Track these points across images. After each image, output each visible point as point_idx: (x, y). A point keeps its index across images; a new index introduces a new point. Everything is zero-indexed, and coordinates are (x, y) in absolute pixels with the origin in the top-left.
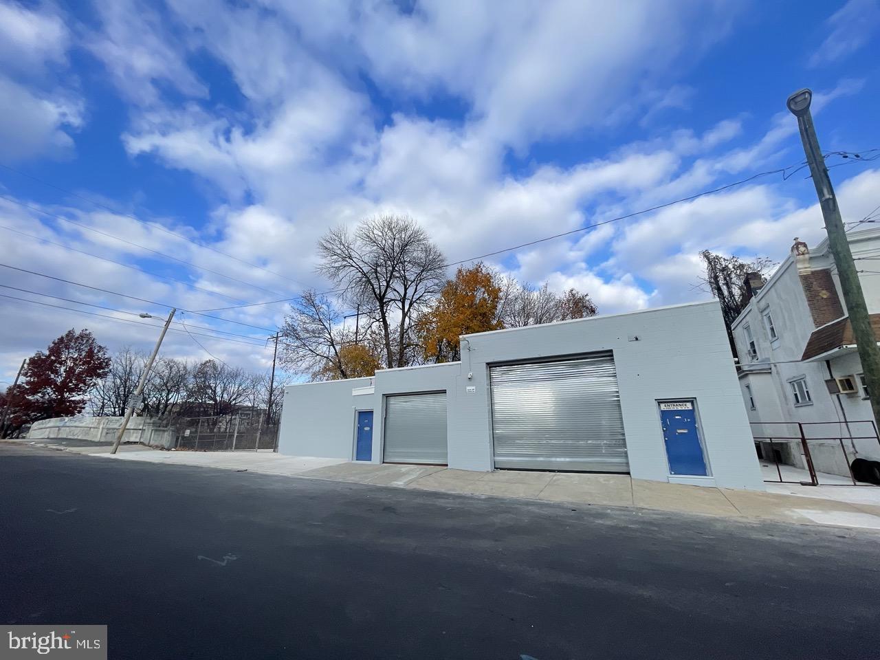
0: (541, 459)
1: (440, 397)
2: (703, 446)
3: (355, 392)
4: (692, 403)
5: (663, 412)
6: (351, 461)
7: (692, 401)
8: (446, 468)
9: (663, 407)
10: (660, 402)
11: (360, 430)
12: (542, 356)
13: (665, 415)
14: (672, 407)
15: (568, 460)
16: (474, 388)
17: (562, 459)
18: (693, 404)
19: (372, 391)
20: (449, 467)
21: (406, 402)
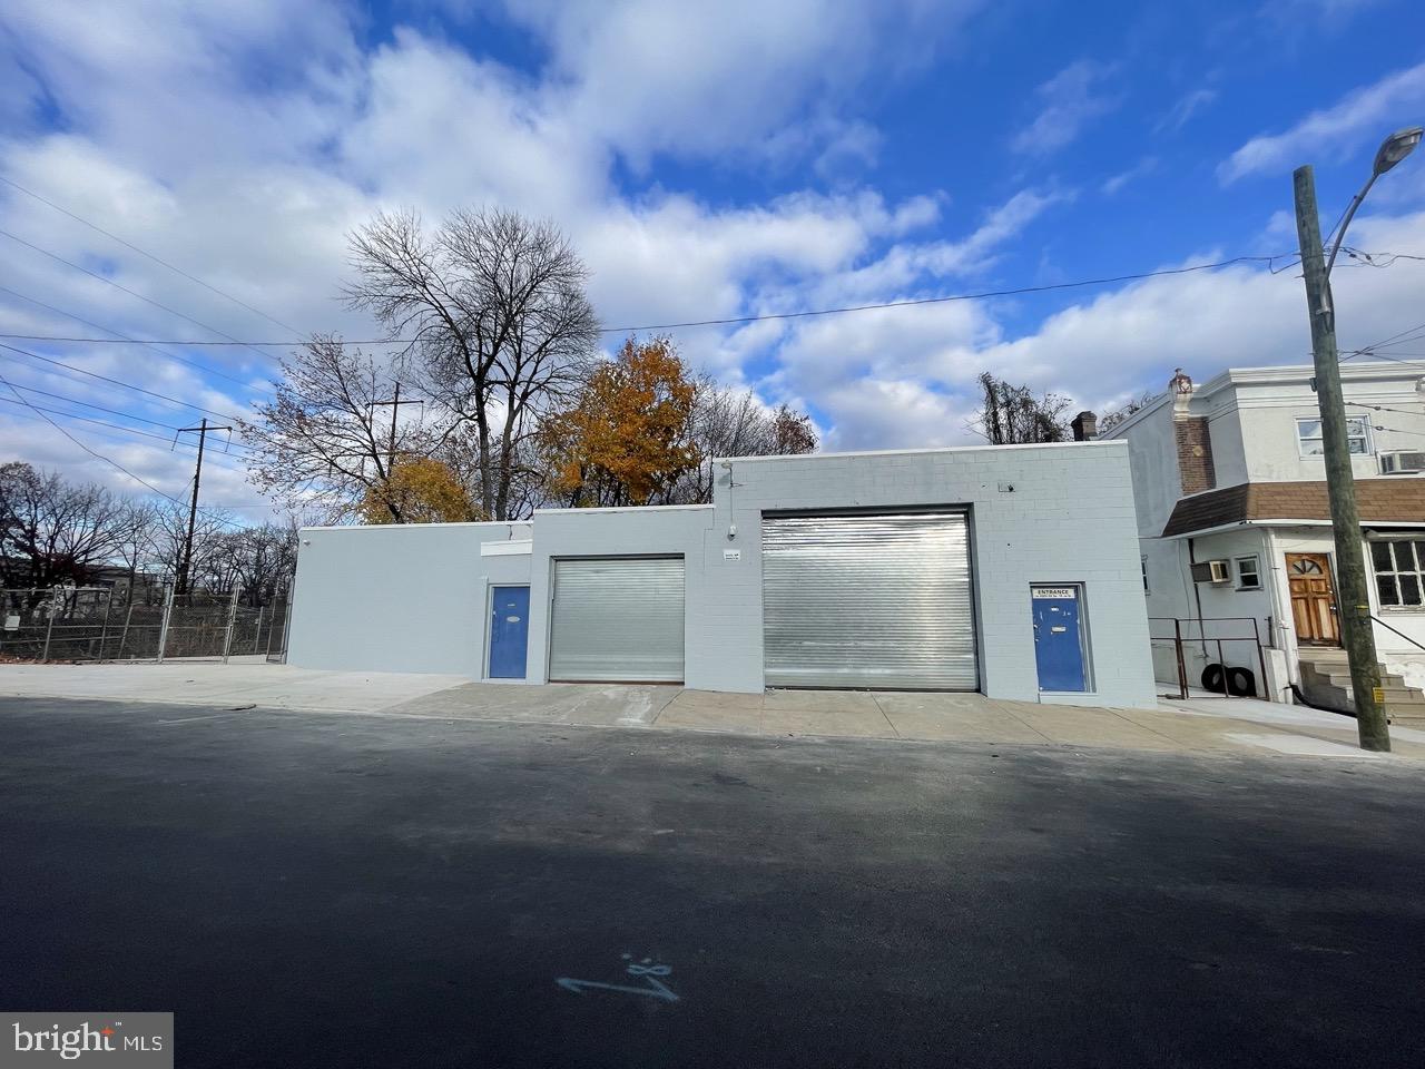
0: (846, 671)
1: (673, 567)
2: (1084, 650)
3: (488, 549)
4: (1076, 589)
5: (1036, 602)
6: (478, 680)
7: (1078, 586)
8: (680, 688)
9: (1036, 594)
10: (1034, 586)
11: (498, 622)
12: (861, 505)
13: (1038, 605)
14: (1048, 595)
15: (888, 671)
16: (738, 552)
17: (879, 671)
18: (1076, 591)
19: (528, 549)
20: (686, 687)
21: (597, 572)
